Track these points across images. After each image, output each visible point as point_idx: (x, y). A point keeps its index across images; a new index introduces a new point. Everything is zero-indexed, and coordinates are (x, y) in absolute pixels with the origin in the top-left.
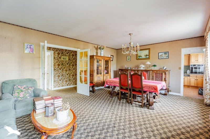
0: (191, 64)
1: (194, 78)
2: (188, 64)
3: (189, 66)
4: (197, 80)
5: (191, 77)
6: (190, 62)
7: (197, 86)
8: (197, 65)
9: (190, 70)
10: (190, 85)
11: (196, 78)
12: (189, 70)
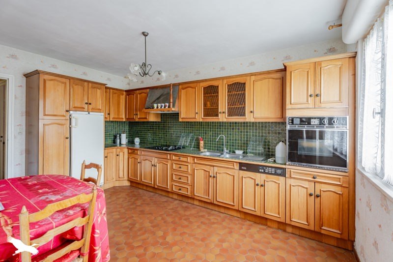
0: (289, 114)
1: (306, 184)
2: (279, 114)
3: (284, 123)
4: (318, 200)
5: (291, 177)
6: (288, 106)
7: (317, 229)
8: (316, 122)
9: (288, 143)
10: (288, 222)
11: (310, 187)
12: (284, 142)
